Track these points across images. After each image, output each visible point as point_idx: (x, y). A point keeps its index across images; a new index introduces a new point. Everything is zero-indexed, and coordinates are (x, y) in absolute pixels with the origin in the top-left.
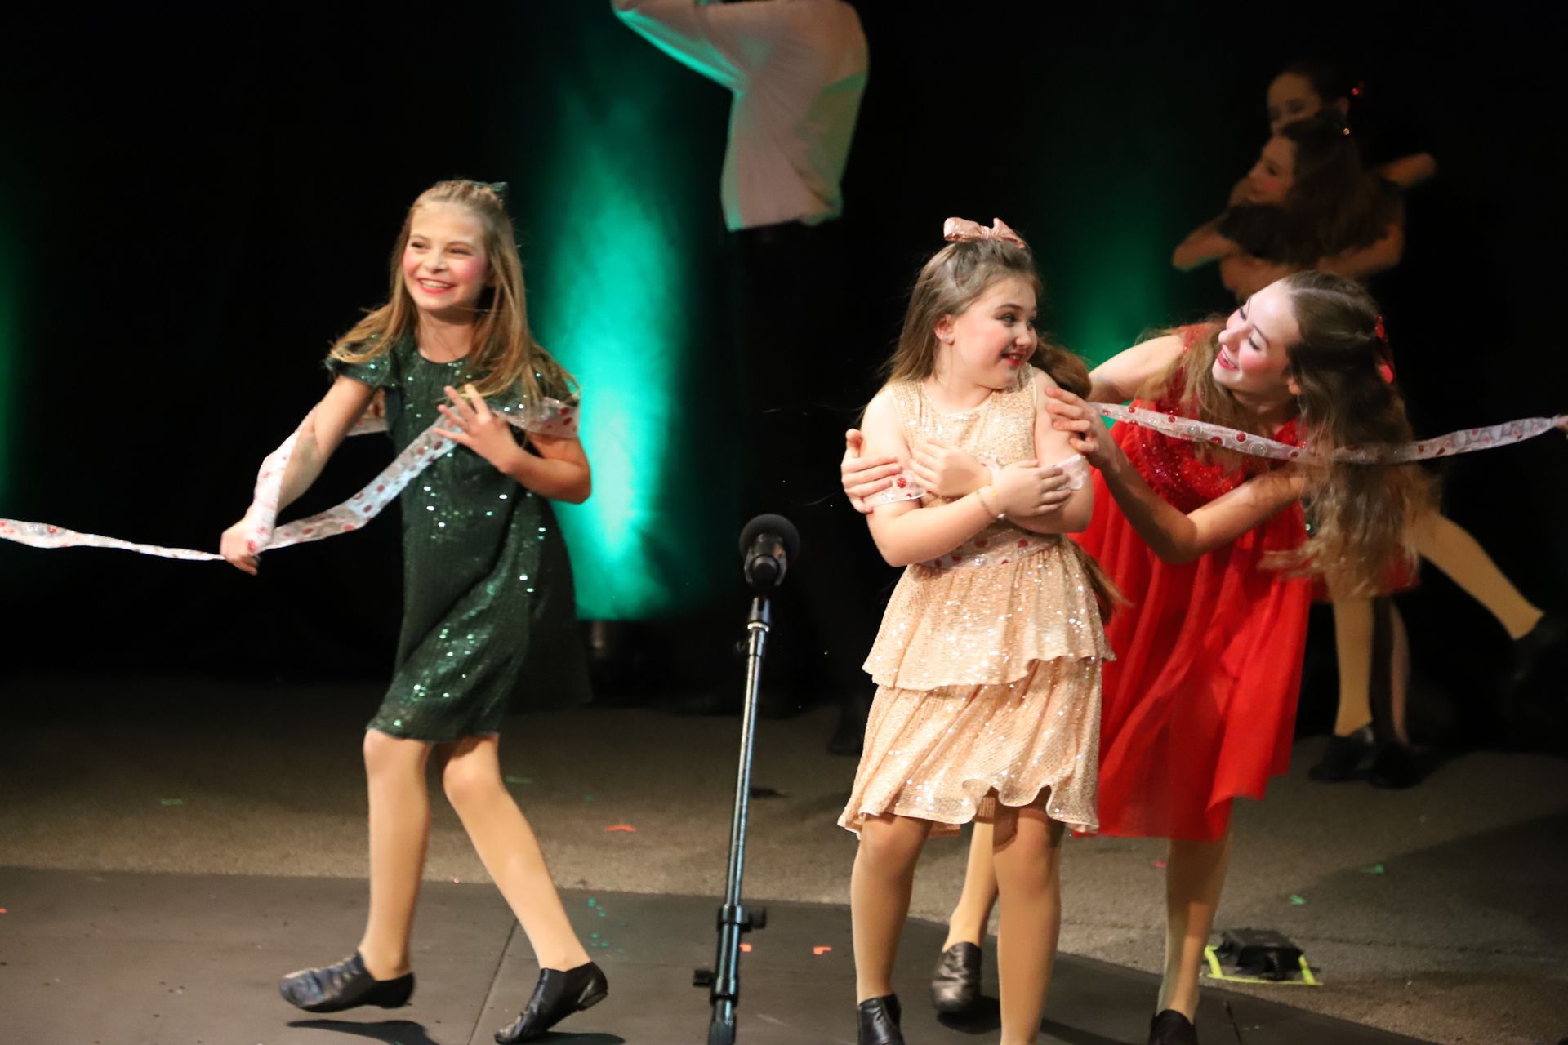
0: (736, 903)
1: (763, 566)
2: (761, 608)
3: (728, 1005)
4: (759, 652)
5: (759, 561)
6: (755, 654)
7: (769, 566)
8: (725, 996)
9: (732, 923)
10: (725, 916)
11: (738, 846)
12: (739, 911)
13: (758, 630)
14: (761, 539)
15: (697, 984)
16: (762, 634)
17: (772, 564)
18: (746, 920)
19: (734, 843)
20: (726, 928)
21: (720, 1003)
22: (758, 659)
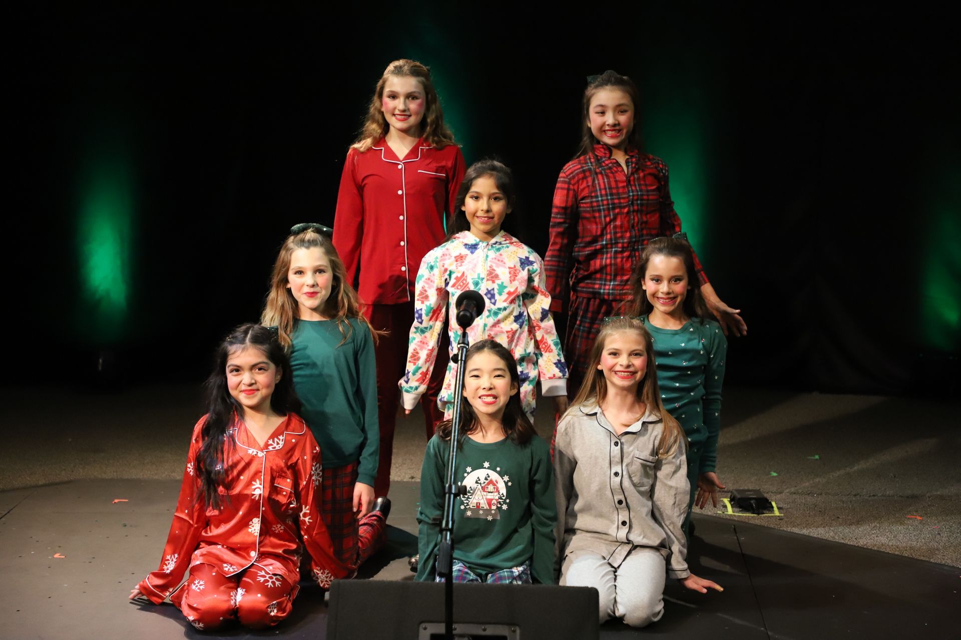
0: (452, 483)
1: (463, 315)
3: (448, 533)
7: (467, 315)
8: (447, 530)
10: (447, 490)
11: (453, 455)
12: (453, 487)
14: (465, 302)
16: (465, 349)
19: (451, 454)
21: (444, 533)
22: (463, 362)
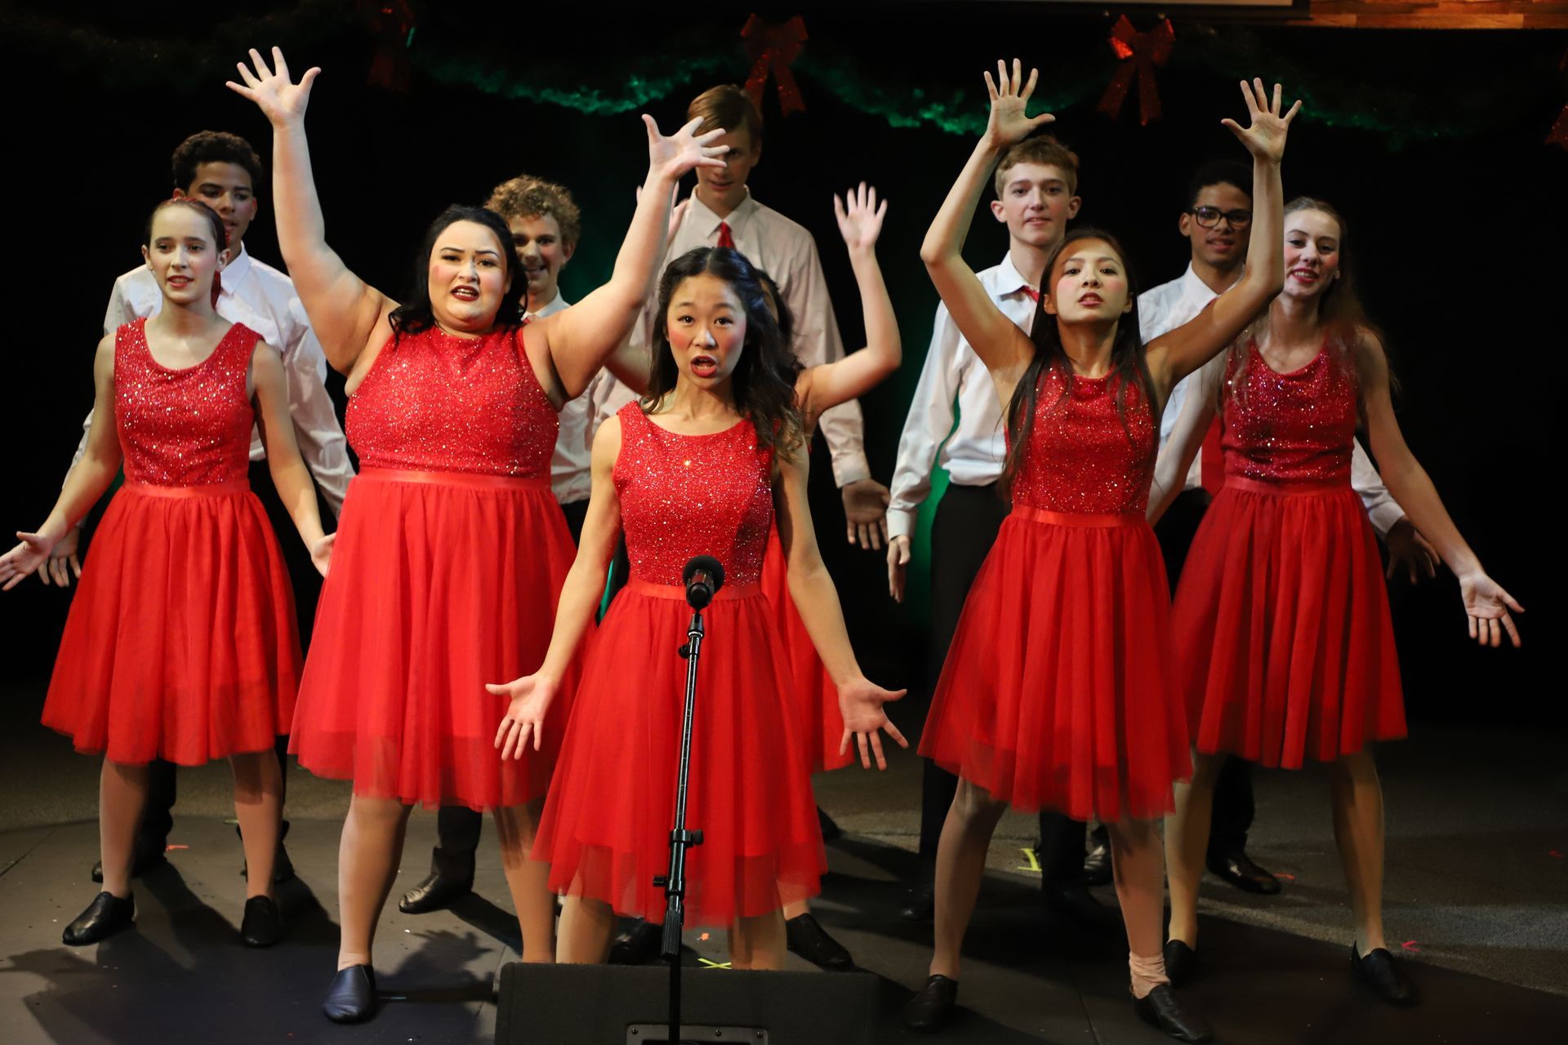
1: (696, 590)
2: (697, 621)
4: (696, 652)
5: (695, 588)
6: (693, 653)
9: (679, 841)
10: (675, 837)
13: (695, 636)
15: (655, 885)
17: (704, 590)
18: (689, 839)
20: (675, 844)
